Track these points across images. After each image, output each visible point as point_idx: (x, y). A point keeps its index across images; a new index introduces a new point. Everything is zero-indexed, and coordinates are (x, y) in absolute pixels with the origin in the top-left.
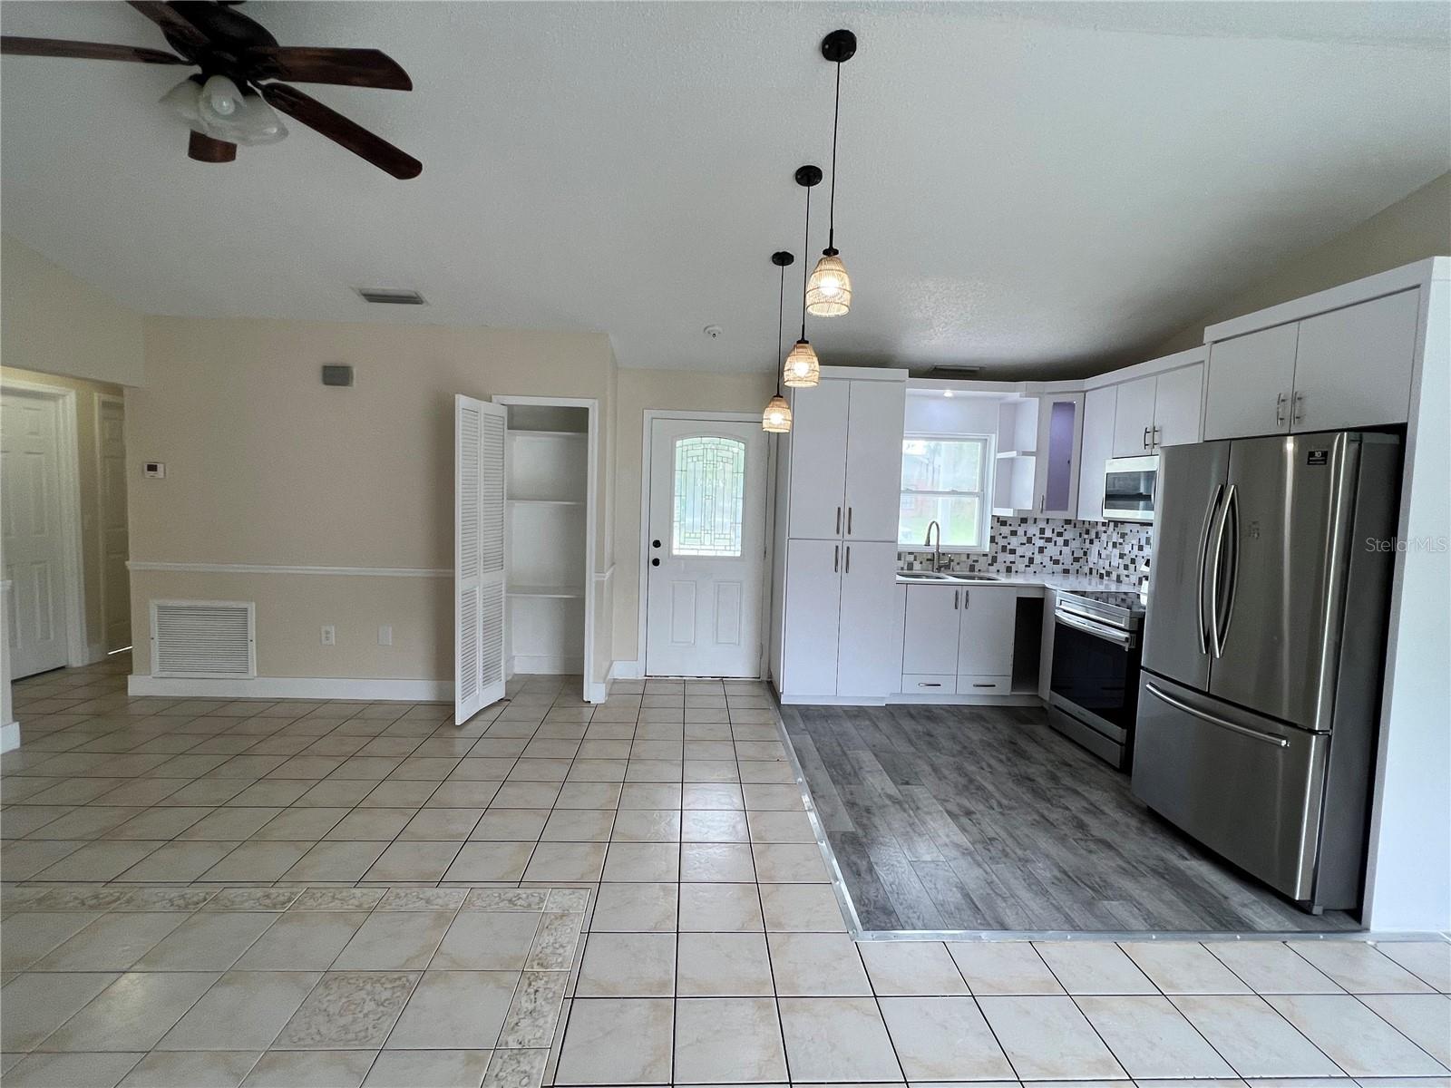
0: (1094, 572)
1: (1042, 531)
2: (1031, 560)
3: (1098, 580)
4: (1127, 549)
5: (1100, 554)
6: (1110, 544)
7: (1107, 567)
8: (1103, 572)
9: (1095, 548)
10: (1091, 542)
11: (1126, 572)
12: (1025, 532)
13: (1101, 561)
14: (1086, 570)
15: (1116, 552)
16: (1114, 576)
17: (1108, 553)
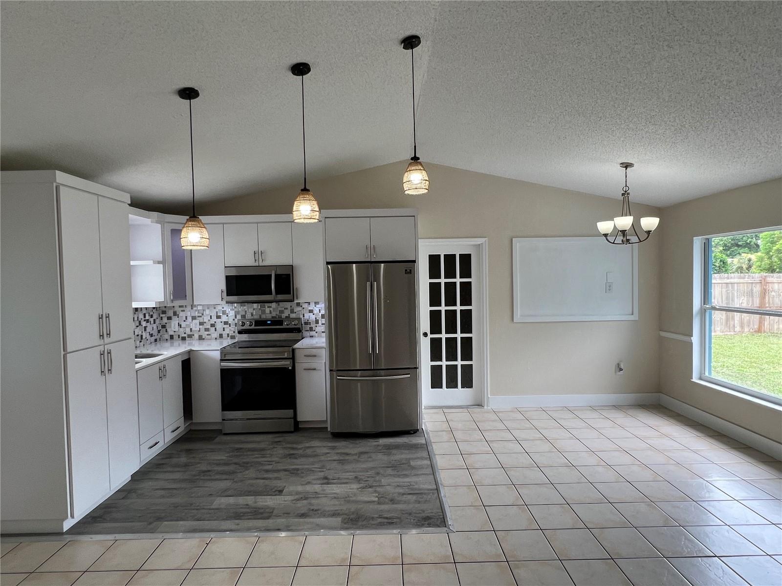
0: (176, 337)
1: (145, 315)
2: (142, 336)
3: (180, 342)
4: (206, 319)
5: (180, 326)
6: (190, 319)
7: (188, 331)
8: (184, 335)
9: (174, 322)
10: (169, 318)
11: (207, 333)
12: (138, 317)
13: (181, 329)
14: (167, 336)
15: (197, 321)
16: (196, 336)
17: (188, 323)
